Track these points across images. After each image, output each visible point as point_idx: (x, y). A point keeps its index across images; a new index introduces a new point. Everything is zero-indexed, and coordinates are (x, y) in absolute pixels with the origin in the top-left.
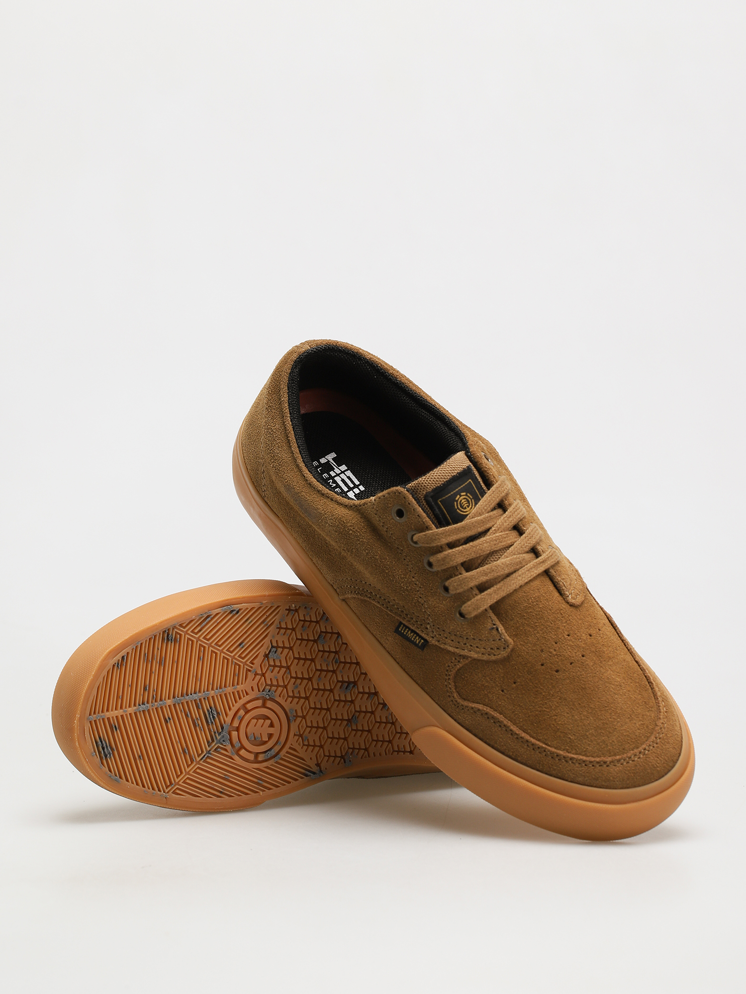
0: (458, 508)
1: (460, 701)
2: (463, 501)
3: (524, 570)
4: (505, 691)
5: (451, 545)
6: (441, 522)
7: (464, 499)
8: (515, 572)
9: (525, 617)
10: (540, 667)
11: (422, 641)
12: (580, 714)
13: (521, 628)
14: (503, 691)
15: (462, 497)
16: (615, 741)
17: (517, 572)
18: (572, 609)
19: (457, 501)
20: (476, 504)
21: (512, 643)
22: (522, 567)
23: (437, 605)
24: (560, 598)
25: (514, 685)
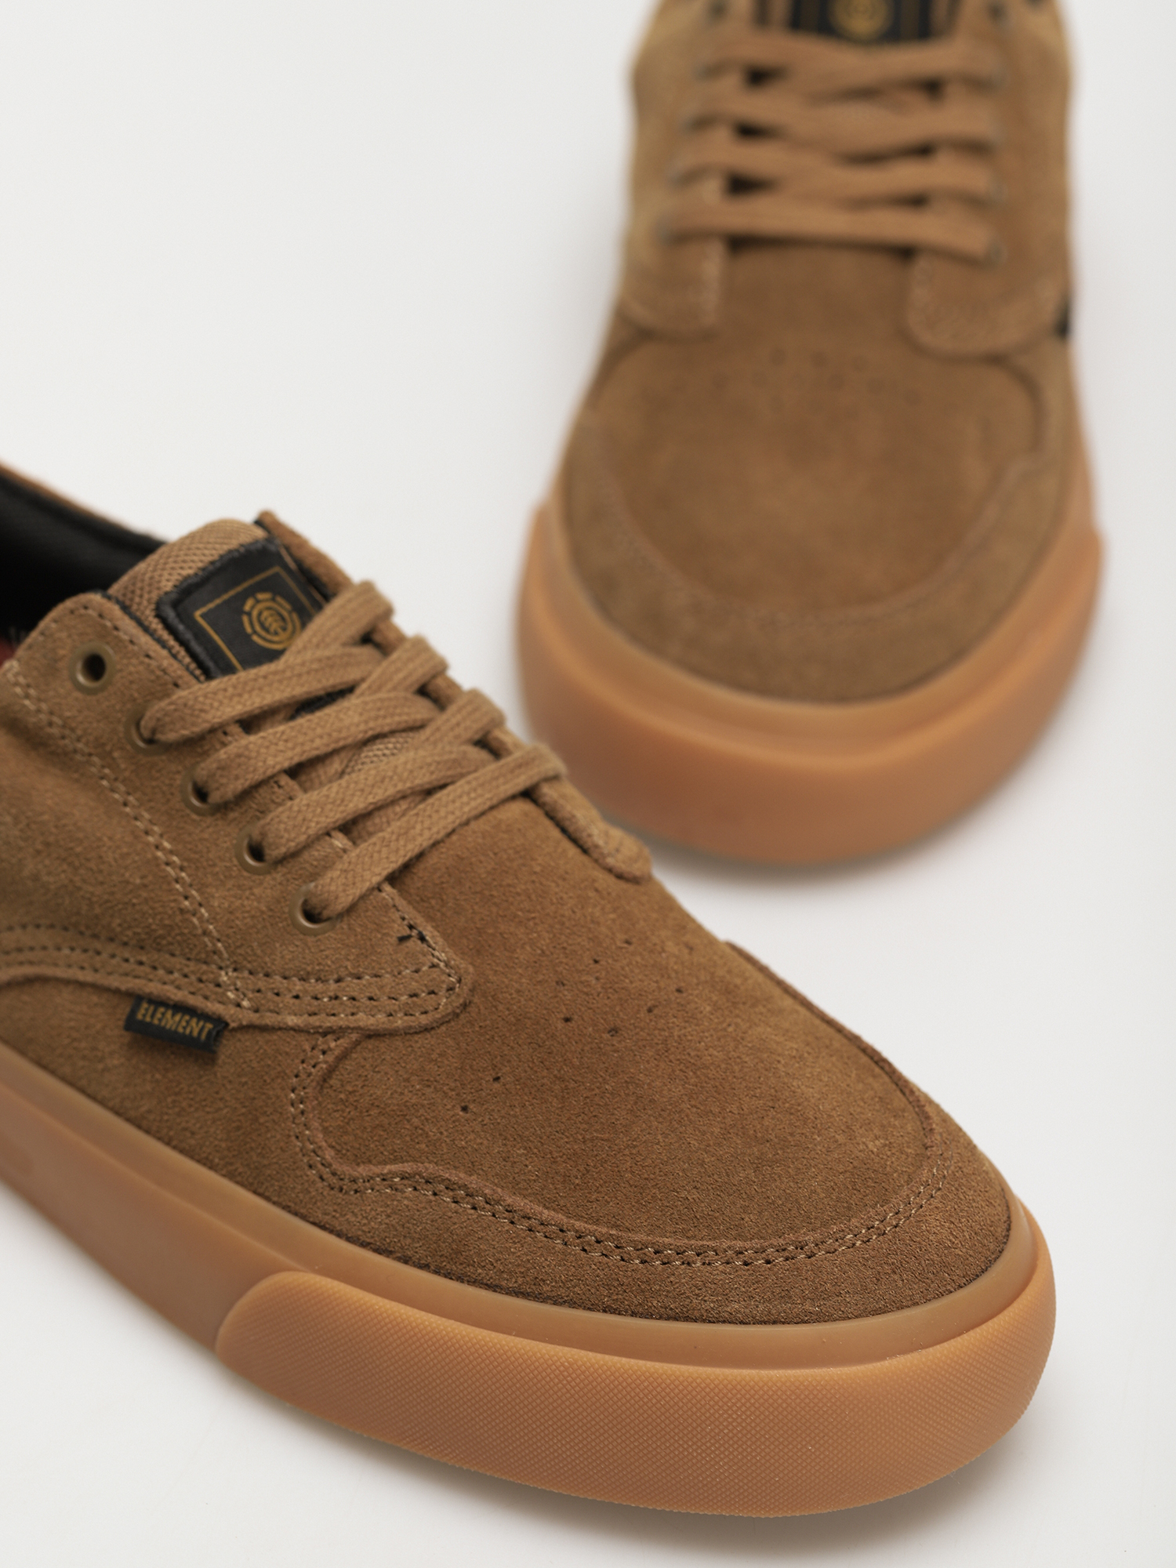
0: (255, 632)
1: (345, 1169)
2: (265, 614)
3: (469, 783)
4: (471, 1106)
5: (250, 723)
6: (209, 666)
7: (269, 608)
8: (443, 786)
9: (496, 900)
10: (560, 1025)
11: (209, 1026)
12: (704, 1133)
13: (490, 931)
14: (465, 1109)
15: (260, 606)
16: (819, 1190)
17: (450, 788)
18: (623, 885)
19: (249, 614)
20: (304, 625)
21: (471, 969)
22: (462, 776)
23: (238, 903)
24: (584, 858)
25: (496, 1085)
